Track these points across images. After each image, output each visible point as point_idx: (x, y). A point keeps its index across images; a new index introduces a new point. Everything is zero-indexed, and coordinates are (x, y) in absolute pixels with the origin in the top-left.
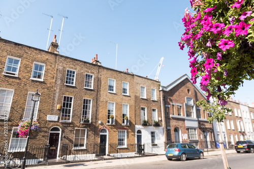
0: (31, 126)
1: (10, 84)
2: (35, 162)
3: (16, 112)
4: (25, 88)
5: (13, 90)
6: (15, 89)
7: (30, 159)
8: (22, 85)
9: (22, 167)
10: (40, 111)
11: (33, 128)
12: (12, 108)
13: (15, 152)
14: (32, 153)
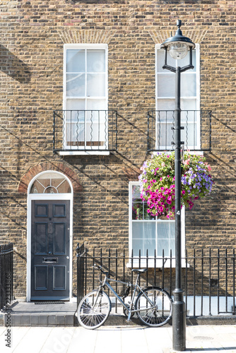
0: (181, 171)
1: (92, 26)
2: (222, 309)
3: (129, 128)
4: (143, 29)
5: (104, 46)
6: (111, 43)
7: (203, 294)
8: (130, 20)
9: (174, 321)
10: (206, 114)
11: (189, 178)
12: (114, 112)
13: (148, 269)
14: (206, 273)
